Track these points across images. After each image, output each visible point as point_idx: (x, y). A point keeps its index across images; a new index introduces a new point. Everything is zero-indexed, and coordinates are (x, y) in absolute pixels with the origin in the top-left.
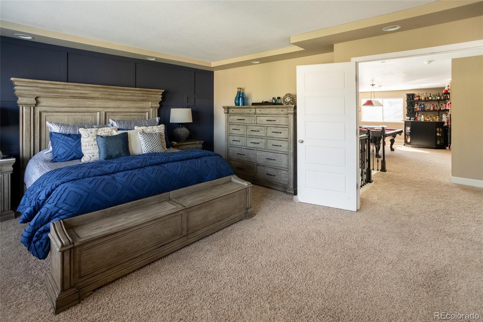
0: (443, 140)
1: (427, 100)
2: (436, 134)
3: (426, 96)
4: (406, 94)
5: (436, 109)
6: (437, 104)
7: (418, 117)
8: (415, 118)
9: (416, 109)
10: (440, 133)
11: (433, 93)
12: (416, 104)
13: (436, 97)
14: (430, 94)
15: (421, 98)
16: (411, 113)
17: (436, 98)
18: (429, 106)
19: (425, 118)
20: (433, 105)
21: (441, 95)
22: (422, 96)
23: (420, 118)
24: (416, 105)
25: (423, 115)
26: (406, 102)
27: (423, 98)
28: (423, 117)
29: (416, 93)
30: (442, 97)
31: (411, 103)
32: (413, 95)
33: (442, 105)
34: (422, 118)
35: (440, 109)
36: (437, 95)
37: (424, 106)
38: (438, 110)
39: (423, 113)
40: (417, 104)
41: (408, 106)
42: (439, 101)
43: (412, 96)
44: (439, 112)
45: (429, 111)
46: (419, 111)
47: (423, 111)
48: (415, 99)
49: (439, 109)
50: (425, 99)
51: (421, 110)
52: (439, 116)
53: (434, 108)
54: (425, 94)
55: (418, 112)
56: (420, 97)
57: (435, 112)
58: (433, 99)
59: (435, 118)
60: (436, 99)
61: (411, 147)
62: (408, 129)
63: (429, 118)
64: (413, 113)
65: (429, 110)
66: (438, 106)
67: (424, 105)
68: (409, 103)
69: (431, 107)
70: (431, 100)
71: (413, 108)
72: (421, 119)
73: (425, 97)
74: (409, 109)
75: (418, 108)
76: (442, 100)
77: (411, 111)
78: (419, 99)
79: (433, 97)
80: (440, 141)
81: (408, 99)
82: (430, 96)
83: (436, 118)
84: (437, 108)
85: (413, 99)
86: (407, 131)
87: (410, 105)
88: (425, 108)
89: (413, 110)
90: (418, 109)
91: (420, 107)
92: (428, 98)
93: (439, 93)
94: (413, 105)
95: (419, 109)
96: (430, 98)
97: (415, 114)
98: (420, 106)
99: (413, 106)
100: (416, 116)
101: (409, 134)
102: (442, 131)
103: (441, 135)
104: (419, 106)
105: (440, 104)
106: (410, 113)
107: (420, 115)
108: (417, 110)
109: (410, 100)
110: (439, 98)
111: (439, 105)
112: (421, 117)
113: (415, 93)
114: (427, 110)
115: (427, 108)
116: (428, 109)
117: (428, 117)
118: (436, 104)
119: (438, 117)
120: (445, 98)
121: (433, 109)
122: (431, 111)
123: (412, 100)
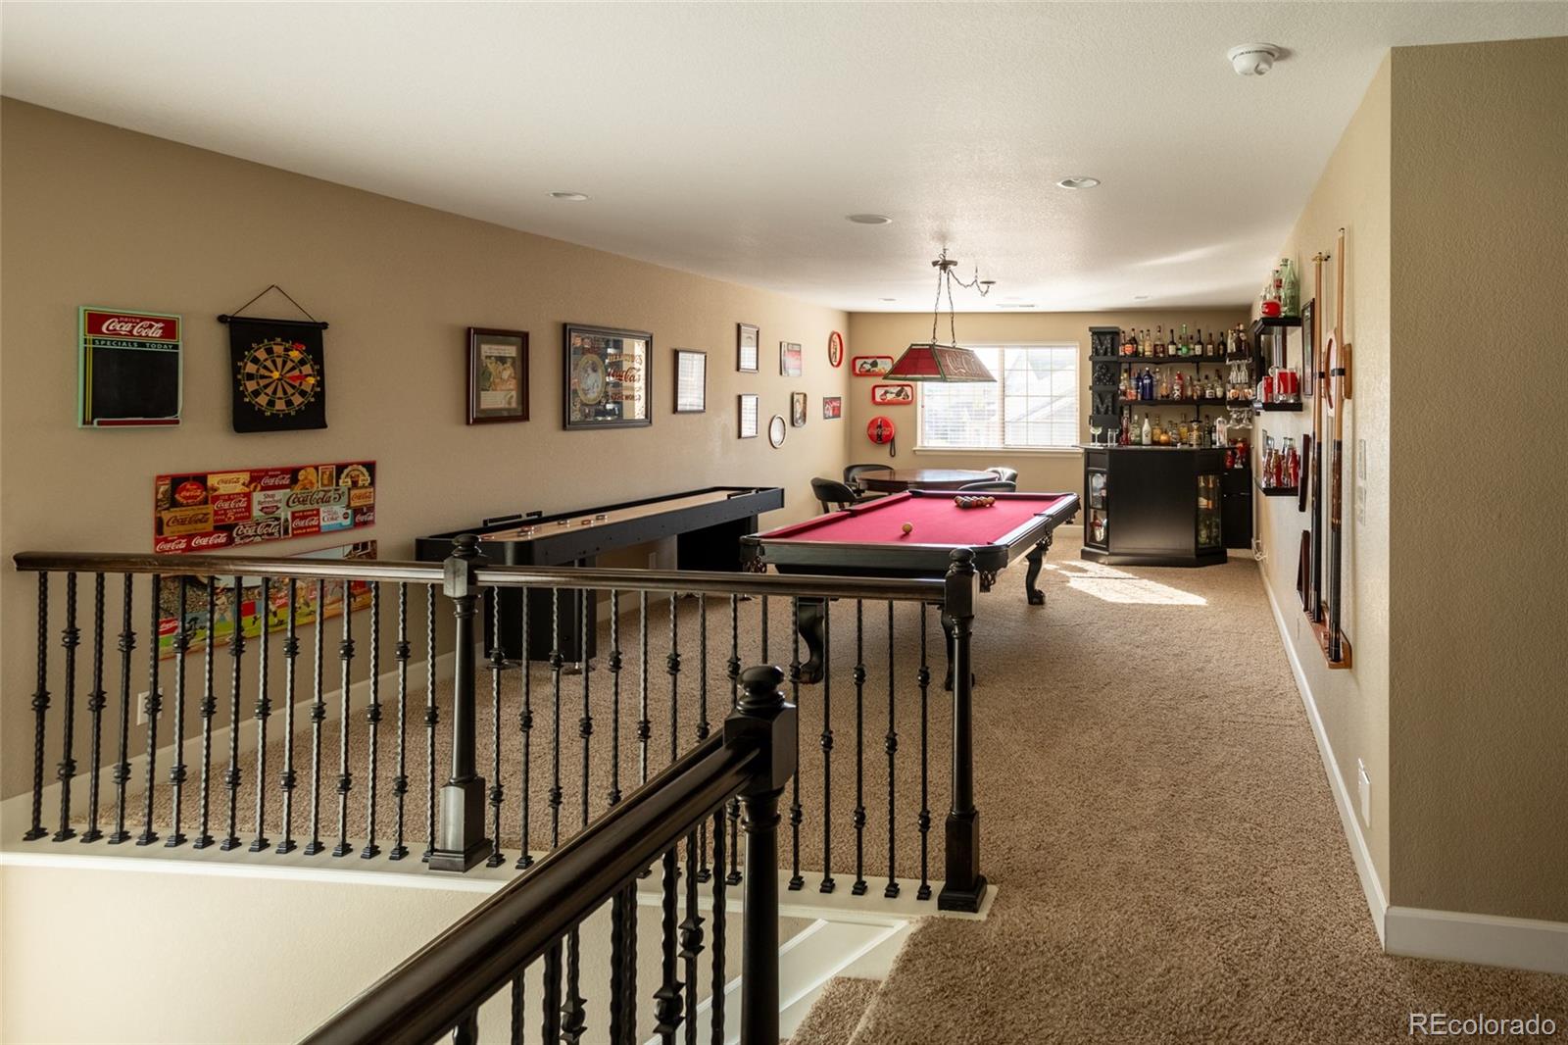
0: (1217, 526)
1: (1160, 359)
2: (1196, 502)
3: (1158, 343)
4: (1091, 329)
5: (1189, 393)
6: (1194, 374)
7: (1131, 428)
8: (1121, 432)
9: (1124, 393)
10: (1208, 499)
11: (1185, 328)
12: (1126, 371)
13: (1192, 346)
14: (1172, 331)
15: (1140, 348)
16: (1106, 412)
17: (1189, 349)
18: (1167, 384)
19: (1155, 431)
20: (1180, 378)
21: (1204, 338)
22: (1144, 342)
23: (1137, 431)
24: (1125, 375)
25: (1146, 420)
26: (1091, 363)
27: (1147, 349)
28: (1146, 427)
29: (1126, 327)
30: (1210, 347)
31: (1108, 370)
32: (1115, 334)
33: (1207, 377)
34: (1143, 431)
35: (1202, 397)
36: (1192, 338)
37: (1152, 382)
38: (1195, 398)
39: (1146, 408)
40: (1128, 371)
41: (1097, 380)
42: (1198, 363)
43: (1113, 340)
44: (1198, 406)
45: (1167, 401)
46: (1135, 402)
47: (1148, 398)
48: (1121, 353)
49: (1199, 392)
50: (1155, 352)
51: (1142, 398)
52: (1199, 421)
53: (1183, 388)
54: (1154, 333)
55: (1131, 404)
56: (1136, 343)
57: (1184, 408)
58: (1180, 353)
59: (1185, 429)
60: (1192, 353)
61: (1110, 564)
62: (1099, 482)
63: (1166, 433)
64: (1114, 412)
65: (1168, 396)
66: (1195, 383)
67: (1151, 377)
68: (1101, 368)
69: (1175, 388)
70: (1173, 356)
71: (1114, 388)
72: (1141, 436)
73: (1155, 346)
74: (1099, 395)
75: (1131, 388)
76: (1210, 356)
77: (1108, 400)
78: (1136, 353)
79: (1180, 346)
80: (1210, 528)
81: (1096, 351)
82: (1173, 343)
83: (1190, 430)
84: (1193, 391)
85: (1114, 351)
86: (1095, 494)
87: (1104, 375)
88: (1154, 389)
89: (1115, 396)
90: (1132, 394)
91: (1138, 388)
92: (1165, 350)
93: (1199, 331)
94: (1113, 375)
95: (1133, 392)
96: (1171, 350)
97: (1122, 414)
98: (1138, 382)
99: (1116, 382)
100: (1124, 423)
101: (1100, 506)
102: (1213, 488)
103: (1211, 507)
104: (1134, 383)
105: (1202, 375)
106: (1102, 410)
107: (1136, 417)
108: (1130, 398)
109: (1105, 353)
110: (1198, 350)
111: (1199, 380)
112: (1141, 429)
113: (1122, 328)
114: (1162, 396)
115: (1161, 391)
116: (1164, 393)
117: (1165, 425)
118: (1189, 373)
119: (1195, 426)
120: (1219, 349)
121: (1181, 393)
122: (1174, 402)
123: (1109, 357)
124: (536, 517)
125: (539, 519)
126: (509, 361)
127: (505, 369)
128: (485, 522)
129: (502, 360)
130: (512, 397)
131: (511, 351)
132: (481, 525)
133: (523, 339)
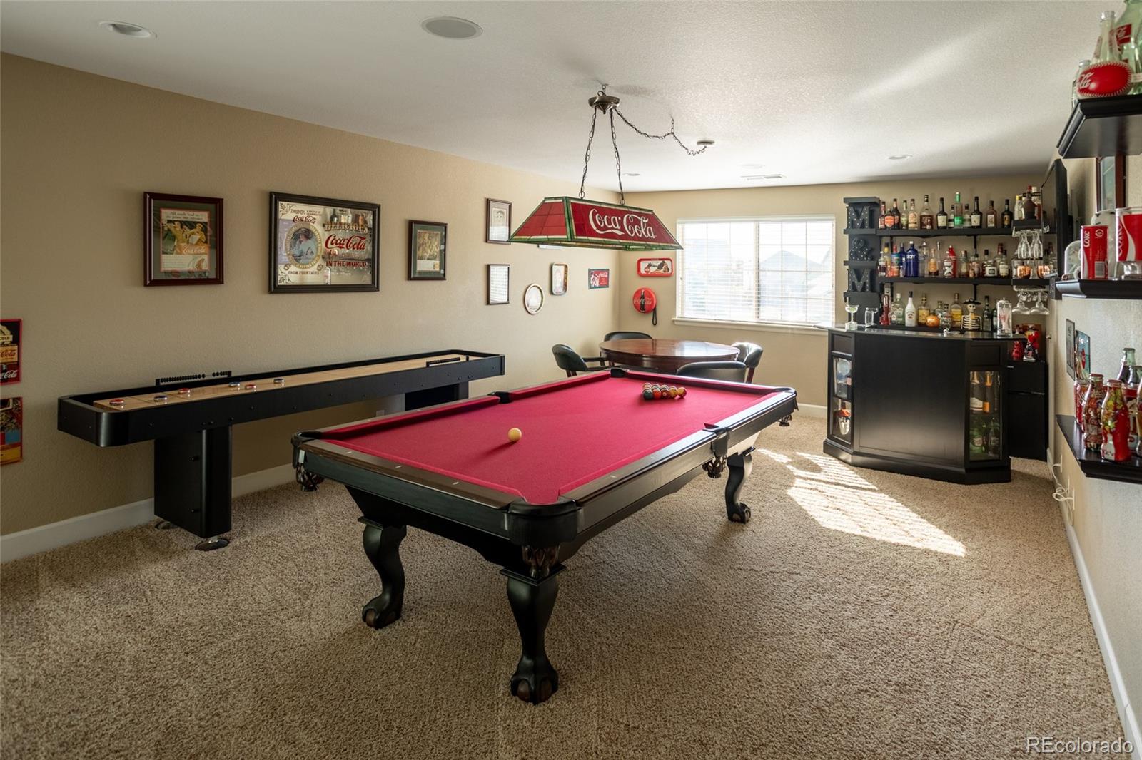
0: (997, 435)
1: (928, 231)
2: (968, 403)
3: (924, 214)
4: (846, 200)
5: (964, 270)
6: (970, 249)
7: (892, 306)
8: (881, 312)
9: (884, 269)
10: (984, 400)
11: (958, 196)
12: (887, 245)
13: (967, 217)
14: (942, 200)
15: (903, 220)
16: (864, 289)
17: (963, 221)
18: (936, 259)
19: (921, 312)
20: (952, 252)
21: (983, 206)
22: (907, 213)
23: (899, 311)
24: (886, 250)
25: (910, 299)
26: (847, 236)
27: (911, 220)
28: (910, 307)
29: (887, 197)
30: (991, 217)
31: (866, 244)
32: (874, 205)
33: (987, 252)
34: (907, 310)
35: (981, 275)
36: (967, 207)
37: (917, 257)
38: (971, 275)
39: (910, 287)
40: (891, 245)
41: (854, 254)
42: (975, 236)
43: (871, 213)
44: (975, 285)
45: (936, 278)
46: (897, 279)
47: (913, 274)
48: (881, 226)
49: (976, 270)
50: (922, 224)
51: (906, 275)
52: (975, 302)
53: (956, 265)
54: (920, 203)
55: (892, 282)
56: (899, 214)
57: (957, 287)
58: (952, 225)
59: (959, 312)
60: (967, 224)
61: (854, 465)
62: (844, 367)
63: (934, 314)
64: (873, 290)
65: (937, 273)
66: (972, 258)
67: (915, 252)
68: (859, 242)
69: (946, 264)
70: (944, 227)
71: (872, 264)
72: (903, 316)
73: (922, 217)
74: (857, 272)
75: (892, 264)
76: (992, 228)
77: (866, 277)
78: (898, 226)
79: (952, 217)
80: (985, 434)
81: (852, 224)
82: (943, 213)
83: (965, 312)
84: (968, 267)
85: (873, 223)
86: (840, 382)
87: (862, 249)
88: (920, 265)
89: (873, 273)
90: (894, 270)
91: (900, 263)
92: (933, 221)
93: (977, 199)
94: (872, 250)
95: (895, 268)
96: (941, 221)
97: (882, 290)
98: (901, 257)
99: (874, 257)
100: (885, 300)
101: (845, 396)
102: (992, 387)
103: (987, 409)
104: (895, 258)
105: (981, 250)
106: (859, 287)
107: (898, 296)
108: (890, 274)
109: (863, 226)
110: (975, 220)
111: (977, 256)
112: (904, 308)
113: (882, 199)
114: (930, 273)
115: (929, 267)
116: (932, 270)
117: (934, 305)
118: (964, 247)
119: (970, 308)
120: (1003, 220)
121: (954, 270)
122: (945, 280)
123: (867, 230)
124: (226, 376)
125: (229, 379)
126: (199, 227)
127: (193, 233)
128: (158, 381)
129: (191, 225)
130: (203, 260)
131: (203, 217)
132: (154, 384)
133: (215, 205)
